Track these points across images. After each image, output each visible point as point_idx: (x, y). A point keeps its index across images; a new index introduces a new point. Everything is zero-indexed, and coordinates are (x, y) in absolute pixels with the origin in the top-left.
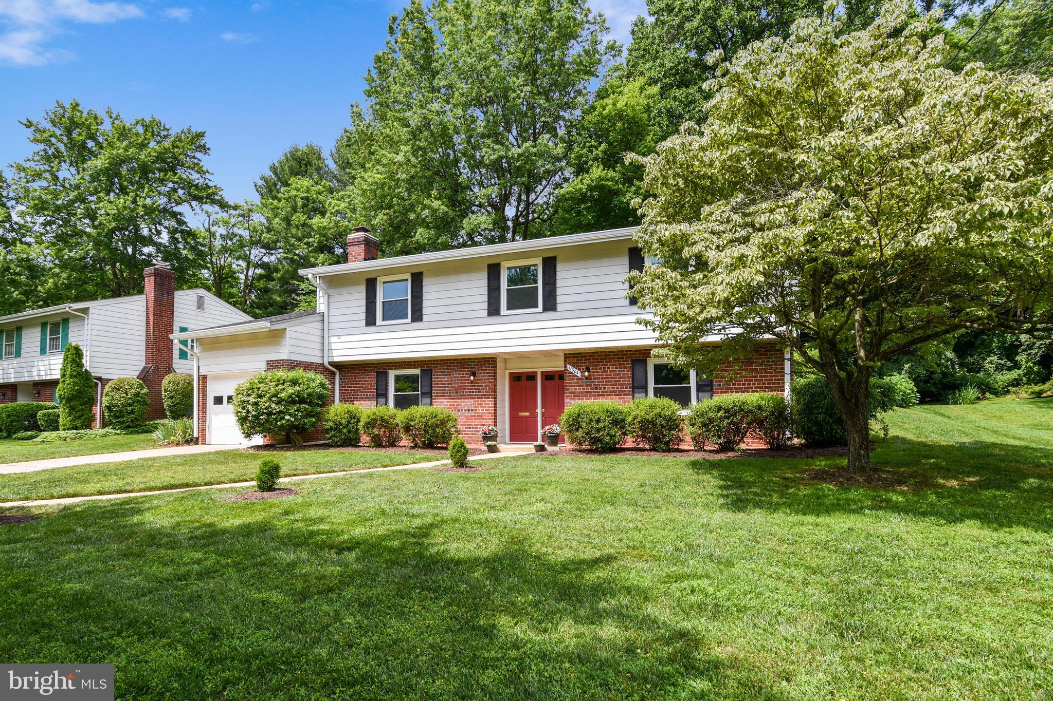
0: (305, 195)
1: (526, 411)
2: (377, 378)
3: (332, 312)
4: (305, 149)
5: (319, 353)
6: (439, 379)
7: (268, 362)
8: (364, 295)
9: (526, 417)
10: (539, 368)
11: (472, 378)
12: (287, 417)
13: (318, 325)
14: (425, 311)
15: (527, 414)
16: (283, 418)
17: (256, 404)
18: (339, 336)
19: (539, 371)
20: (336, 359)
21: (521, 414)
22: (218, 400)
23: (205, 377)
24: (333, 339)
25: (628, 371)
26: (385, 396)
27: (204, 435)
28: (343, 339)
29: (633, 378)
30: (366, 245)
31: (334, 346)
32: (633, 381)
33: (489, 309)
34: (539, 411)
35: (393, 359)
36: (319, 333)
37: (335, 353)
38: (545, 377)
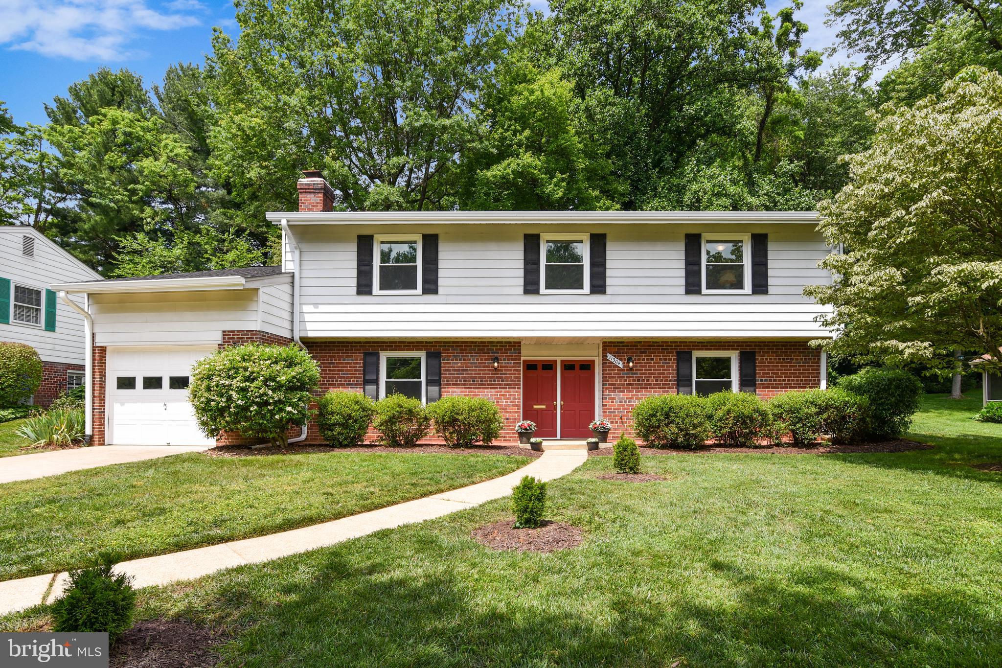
0: (128, 130)
1: (541, 404)
2: (364, 360)
3: (305, 273)
4: (119, 74)
5: (287, 325)
6: (451, 364)
8: (354, 255)
9: (542, 410)
10: (559, 357)
11: (496, 364)
12: (289, 409)
13: (287, 288)
14: (441, 282)
15: (544, 407)
16: (281, 410)
17: (243, 390)
18: (316, 305)
19: (559, 359)
20: (311, 334)
21: (536, 407)
22: (126, 383)
23: (103, 350)
24: (306, 308)
25: (672, 363)
26: (376, 382)
27: (102, 433)
28: (322, 308)
29: (678, 370)
30: (325, 194)
31: (307, 317)
32: (678, 374)
33: (525, 286)
34: (559, 403)
35: (388, 338)
36: (288, 298)
37: (309, 326)
38: (568, 366)
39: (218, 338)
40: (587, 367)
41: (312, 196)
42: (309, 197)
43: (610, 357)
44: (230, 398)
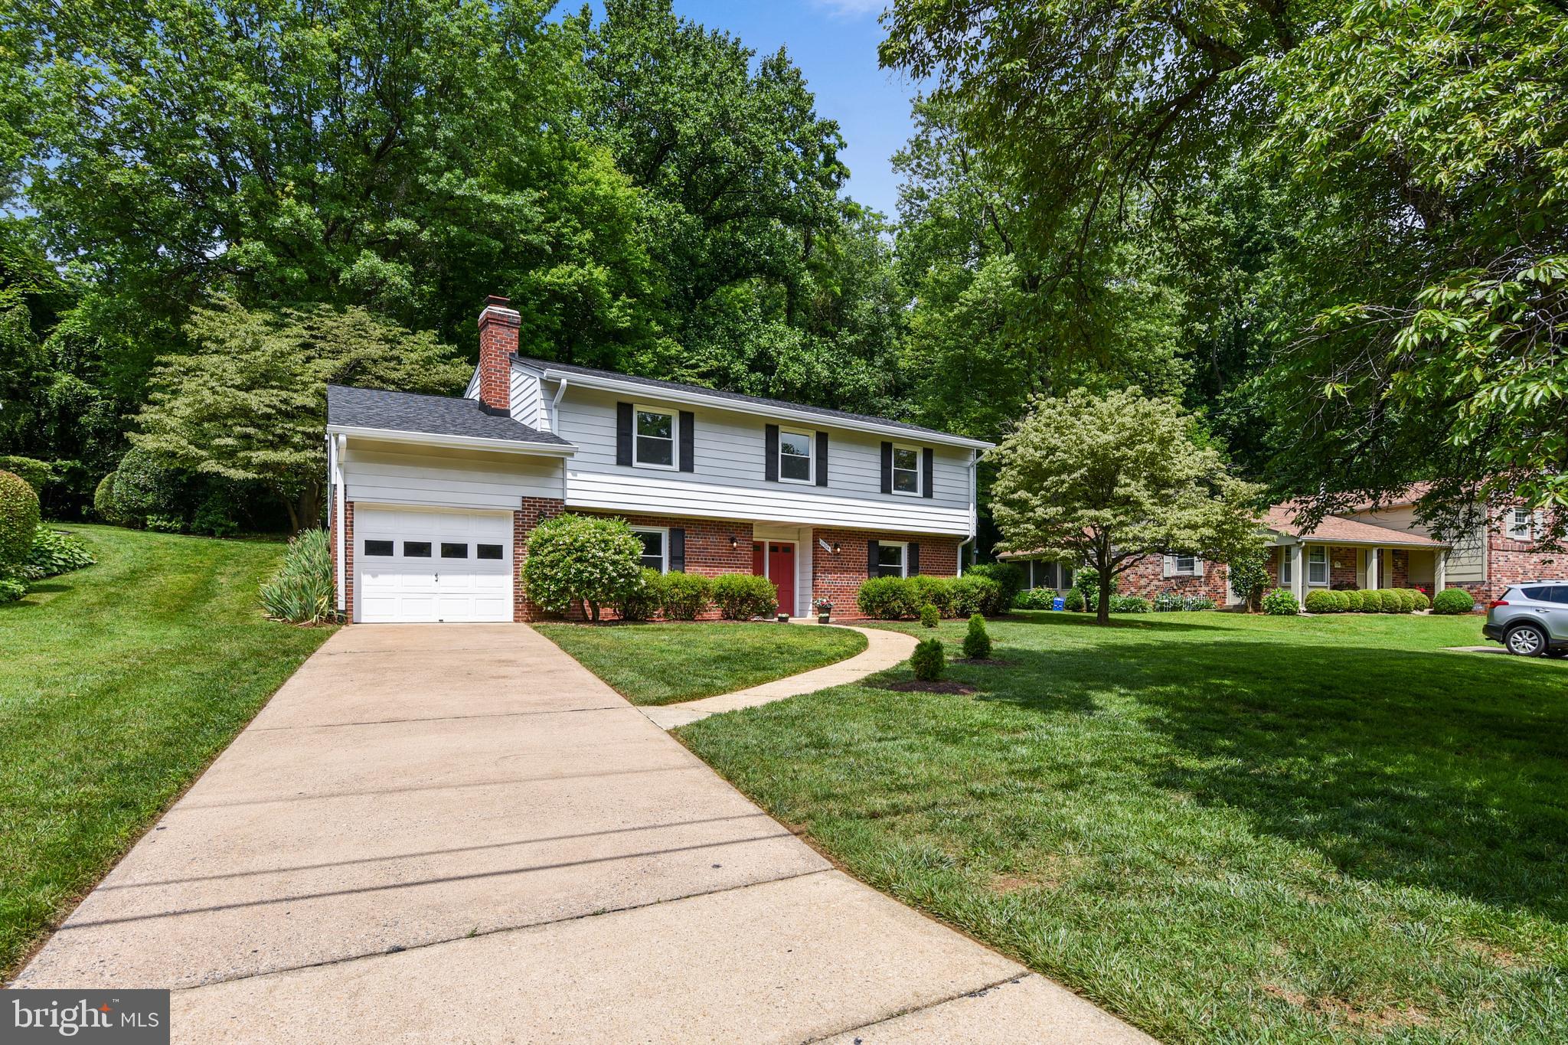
6: (694, 542)
7: (525, 499)
10: (765, 538)
11: (734, 544)
14: (696, 460)
19: (767, 541)
22: (379, 548)
28: (580, 476)
37: (570, 494)
38: (774, 548)
39: (517, 504)
40: (789, 549)
41: (506, 330)
42: (501, 330)
43: (822, 542)
44: (603, 571)
